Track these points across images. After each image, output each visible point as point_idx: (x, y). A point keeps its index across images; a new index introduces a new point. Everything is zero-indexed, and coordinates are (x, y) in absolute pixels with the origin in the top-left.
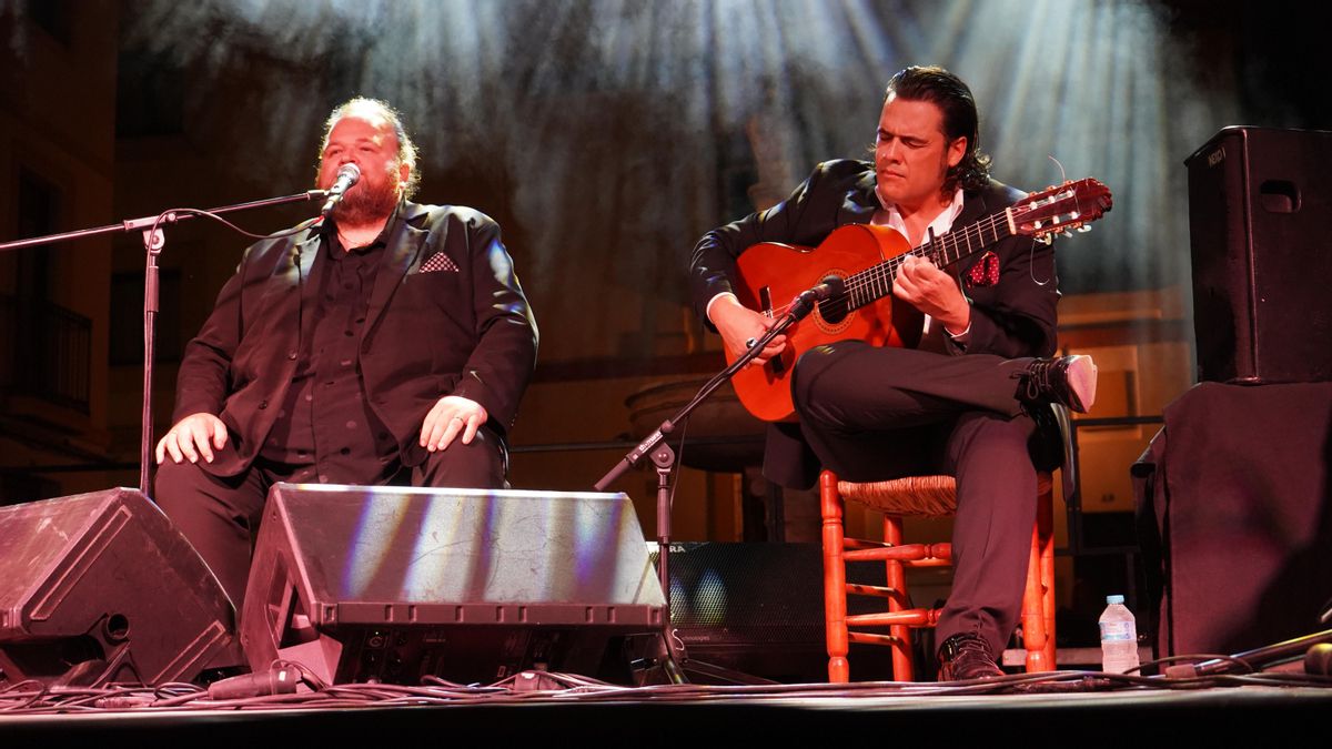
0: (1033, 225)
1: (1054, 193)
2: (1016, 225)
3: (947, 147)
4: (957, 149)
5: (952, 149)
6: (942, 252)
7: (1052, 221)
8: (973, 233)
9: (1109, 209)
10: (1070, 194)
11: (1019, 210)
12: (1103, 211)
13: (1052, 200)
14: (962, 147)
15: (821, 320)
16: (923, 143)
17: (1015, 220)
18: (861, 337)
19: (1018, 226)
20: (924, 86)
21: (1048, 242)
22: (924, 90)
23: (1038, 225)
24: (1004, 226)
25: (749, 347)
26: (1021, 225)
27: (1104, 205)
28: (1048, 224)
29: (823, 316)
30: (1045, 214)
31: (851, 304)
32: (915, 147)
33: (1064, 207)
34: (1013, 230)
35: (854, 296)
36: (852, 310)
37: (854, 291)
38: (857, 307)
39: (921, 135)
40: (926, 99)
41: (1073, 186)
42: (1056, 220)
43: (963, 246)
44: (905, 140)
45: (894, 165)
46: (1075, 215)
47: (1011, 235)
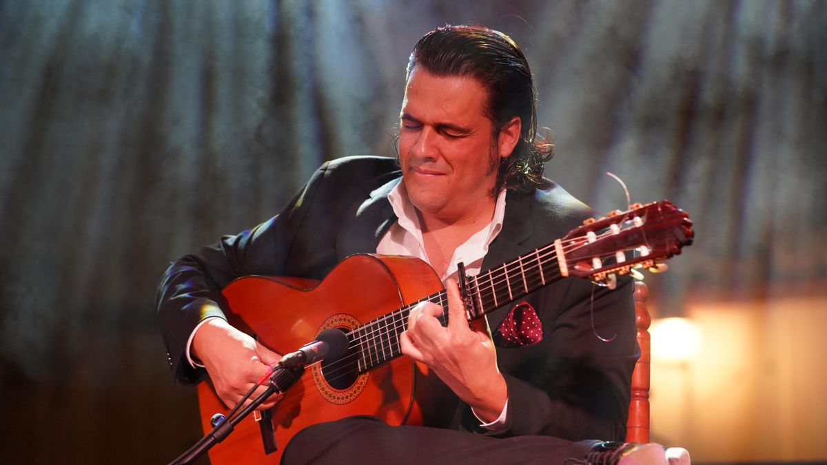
0: (591, 264)
1: (618, 220)
2: (568, 263)
3: (496, 135)
4: (510, 134)
5: (502, 135)
6: (475, 297)
7: (615, 259)
8: (514, 271)
9: (689, 243)
10: (638, 222)
11: (573, 243)
12: (681, 245)
13: (615, 229)
14: (515, 130)
15: (325, 384)
16: (464, 132)
17: (567, 256)
18: (371, 412)
19: (571, 265)
20: (462, 56)
21: (611, 285)
22: (461, 62)
23: (597, 263)
24: (553, 265)
25: (214, 426)
26: (575, 263)
27: (682, 238)
28: (609, 263)
29: (327, 378)
30: (606, 249)
31: (362, 363)
32: (455, 138)
33: (629, 240)
34: (564, 270)
35: (366, 352)
36: (364, 372)
37: (365, 345)
38: (370, 368)
39: (462, 122)
40: (464, 74)
41: (640, 213)
42: (621, 257)
43: (501, 289)
44: (440, 128)
45: (428, 164)
46: (644, 251)
47: (562, 277)
